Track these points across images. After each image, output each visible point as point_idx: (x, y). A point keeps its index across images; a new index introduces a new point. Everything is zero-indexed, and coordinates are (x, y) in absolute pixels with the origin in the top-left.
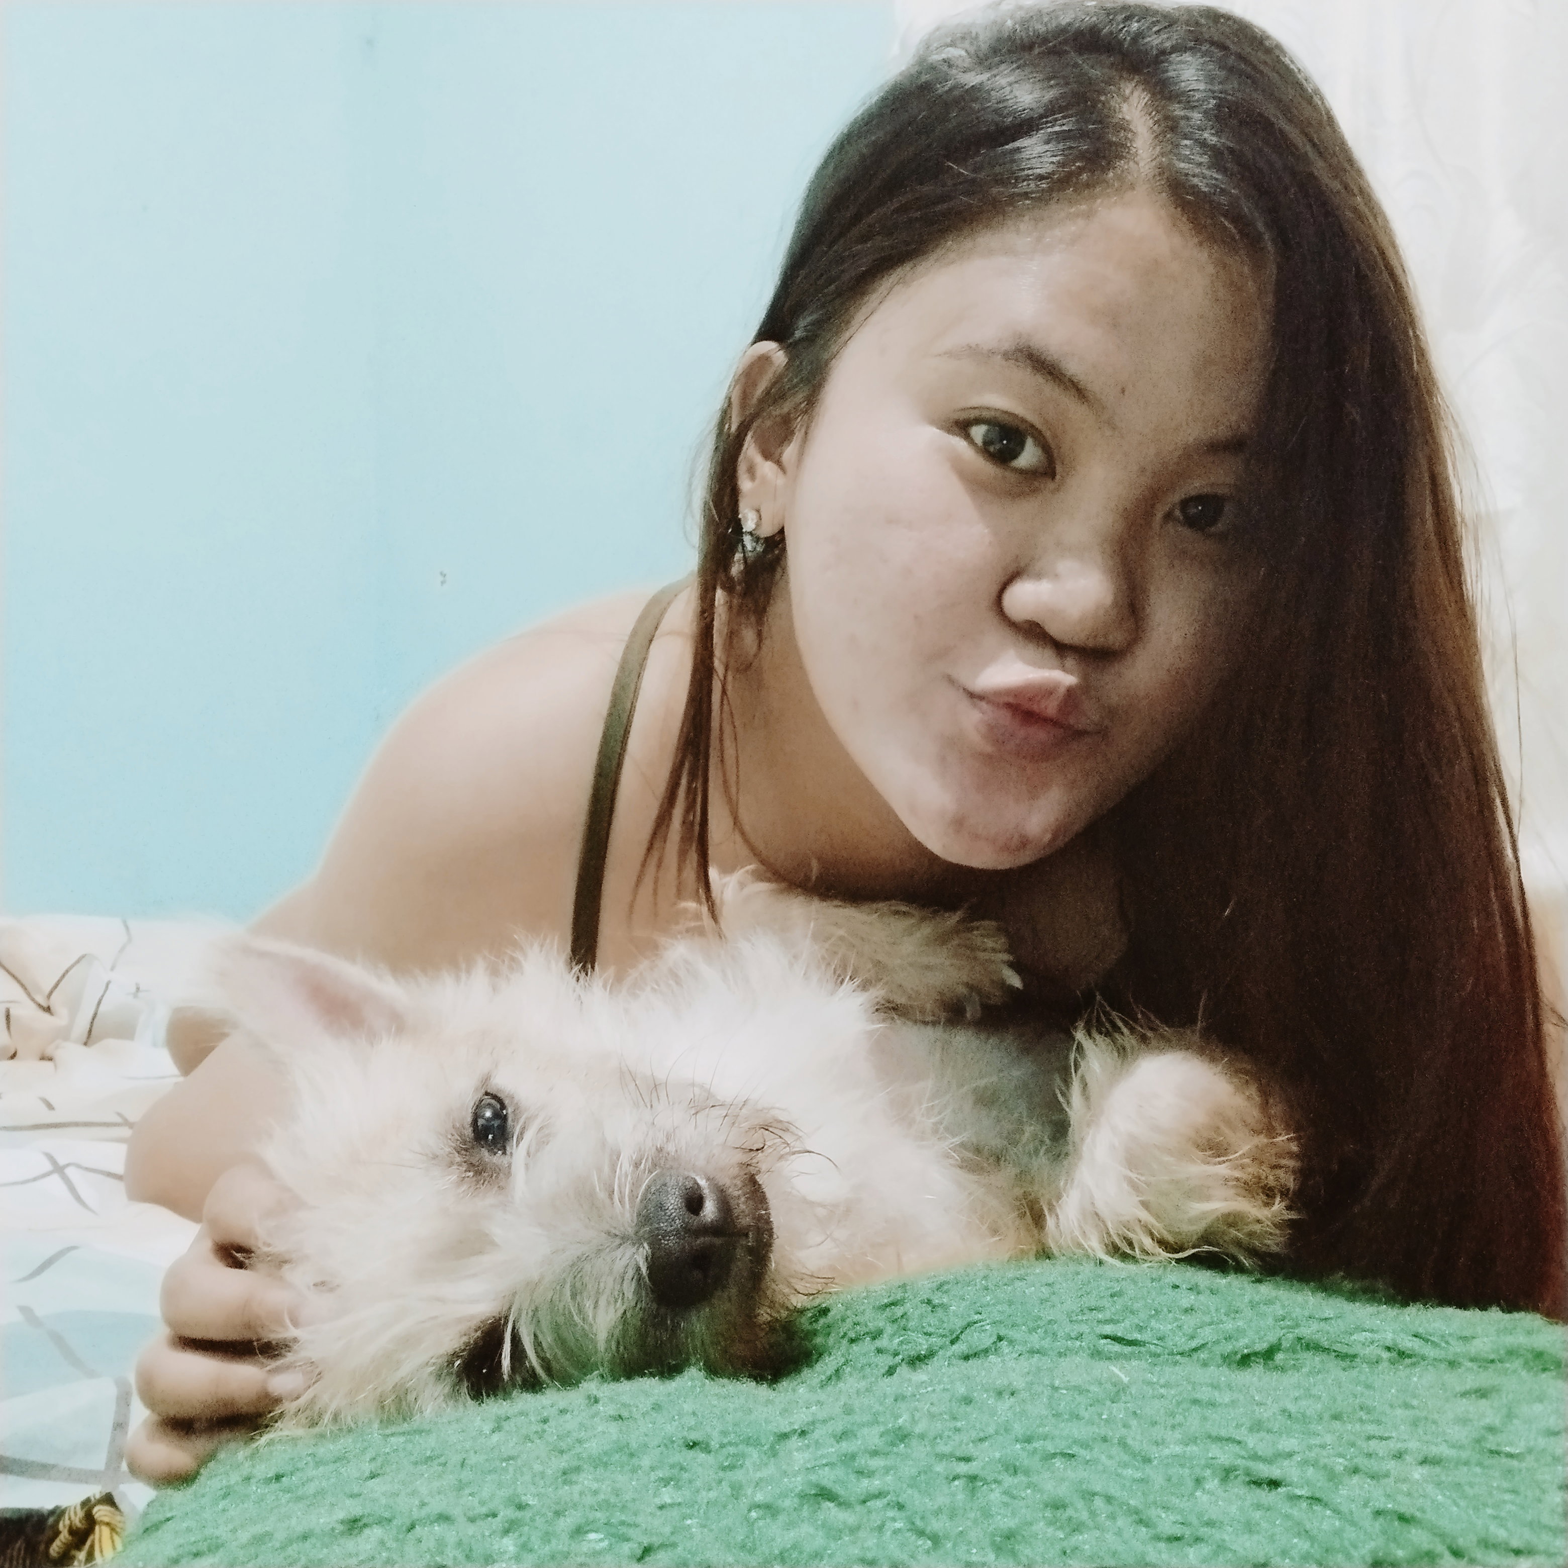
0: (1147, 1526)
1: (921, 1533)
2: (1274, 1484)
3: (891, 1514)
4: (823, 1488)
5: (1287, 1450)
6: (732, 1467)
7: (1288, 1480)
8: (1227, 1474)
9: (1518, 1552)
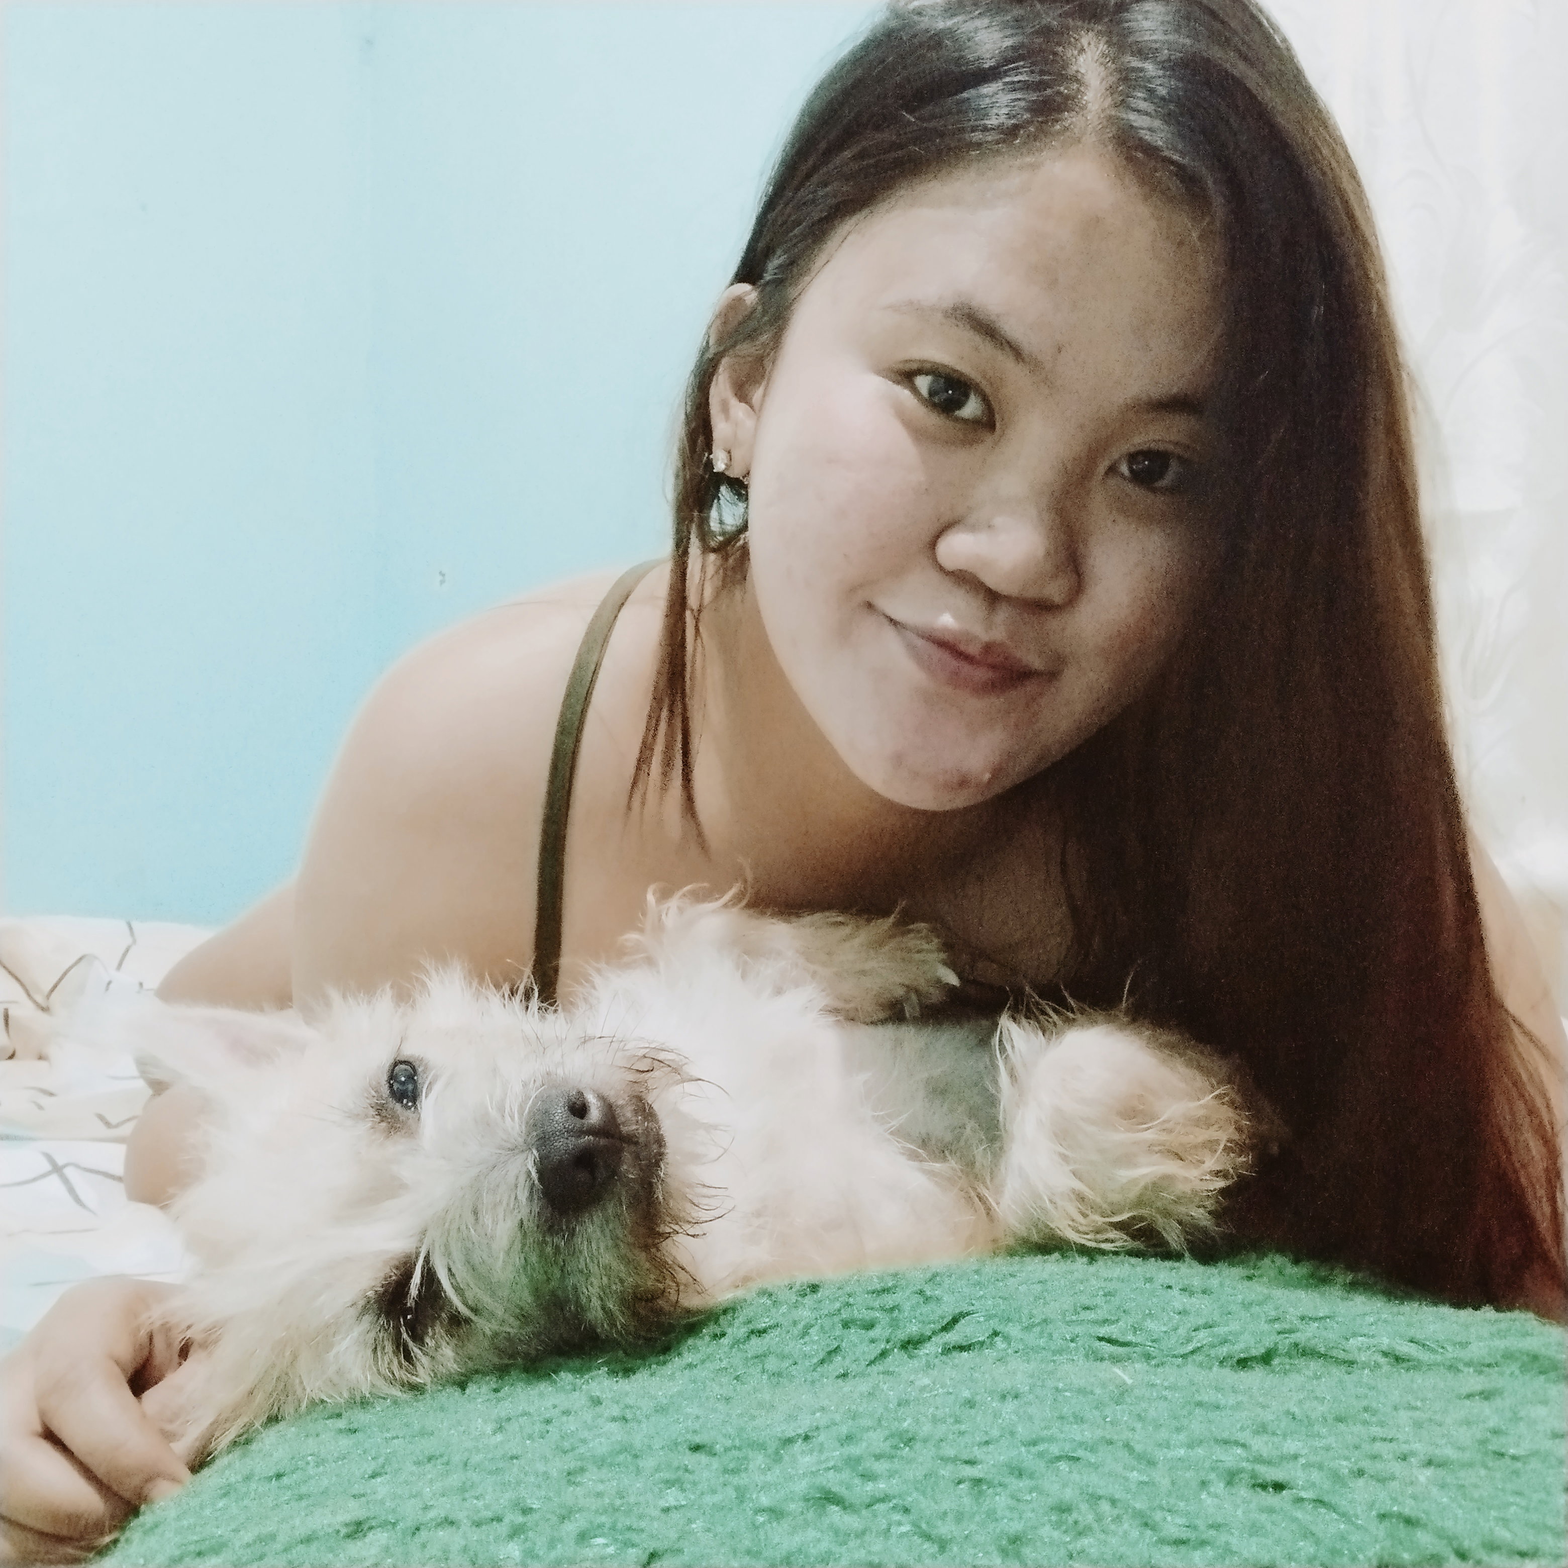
0: (1153, 1529)
1: (928, 1537)
2: (1279, 1487)
3: (897, 1517)
4: (829, 1492)
5: (1292, 1453)
6: (735, 1472)
7: (1292, 1483)
8: (1231, 1478)
9: (1523, 1555)
